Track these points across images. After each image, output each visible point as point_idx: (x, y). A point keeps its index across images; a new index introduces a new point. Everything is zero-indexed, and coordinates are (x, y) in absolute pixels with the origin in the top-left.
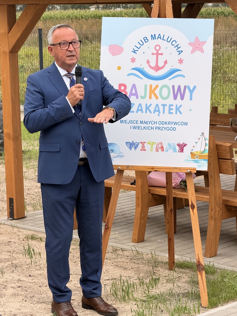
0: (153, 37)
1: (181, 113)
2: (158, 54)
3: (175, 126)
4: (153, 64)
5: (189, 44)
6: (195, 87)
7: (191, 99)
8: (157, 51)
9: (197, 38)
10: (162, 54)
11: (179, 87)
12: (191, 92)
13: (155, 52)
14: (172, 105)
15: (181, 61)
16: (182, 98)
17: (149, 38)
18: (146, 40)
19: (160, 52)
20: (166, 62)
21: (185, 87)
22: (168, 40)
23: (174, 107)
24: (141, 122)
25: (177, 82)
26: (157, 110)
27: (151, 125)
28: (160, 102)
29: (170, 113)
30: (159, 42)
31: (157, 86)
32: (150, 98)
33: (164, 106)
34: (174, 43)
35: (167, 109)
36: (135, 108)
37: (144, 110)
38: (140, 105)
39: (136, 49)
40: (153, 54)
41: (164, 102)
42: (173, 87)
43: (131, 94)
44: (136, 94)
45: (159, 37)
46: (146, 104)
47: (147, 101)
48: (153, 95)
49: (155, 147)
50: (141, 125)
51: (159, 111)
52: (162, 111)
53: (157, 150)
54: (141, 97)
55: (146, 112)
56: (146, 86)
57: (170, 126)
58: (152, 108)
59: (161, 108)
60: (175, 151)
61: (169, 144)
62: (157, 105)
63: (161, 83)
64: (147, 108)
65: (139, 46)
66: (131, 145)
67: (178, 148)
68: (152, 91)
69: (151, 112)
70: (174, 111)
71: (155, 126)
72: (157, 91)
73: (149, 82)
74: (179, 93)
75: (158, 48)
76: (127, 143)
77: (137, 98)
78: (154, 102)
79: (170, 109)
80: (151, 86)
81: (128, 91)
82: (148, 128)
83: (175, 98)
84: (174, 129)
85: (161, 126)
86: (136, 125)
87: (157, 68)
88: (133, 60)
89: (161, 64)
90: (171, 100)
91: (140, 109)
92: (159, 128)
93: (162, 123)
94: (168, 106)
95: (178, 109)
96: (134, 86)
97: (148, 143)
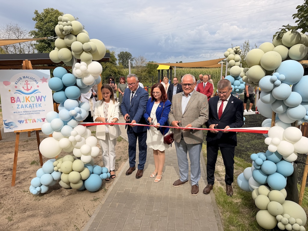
0: (24, 77)
1: (41, 107)
2: (27, 84)
3: (39, 112)
4: (26, 88)
5: (41, 79)
6: (46, 96)
7: (45, 101)
8: (27, 83)
9: (44, 77)
10: (29, 84)
11: (39, 96)
12: (44, 98)
13: (26, 83)
15: (38, 86)
16: (41, 101)
17: (22, 78)
20: (31, 87)
21: (41, 96)
22: (31, 78)
23: (38, 105)
24: (24, 112)
25: (38, 95)
26: (30, 106)
27: (28, 113)
28: (31, 103)
29: (36, 107)
30: (27, 79)
31: (29, 97)
32: (27, 102)
33: (33, 104)
34: (34, 79)
35: (35, 105)
36: (20, 107)
37: (24, 107)
38: (22, 105)
39: (16, 82)
40: (25, 84)
41: (33, 103)
42: (36, 97)
43: (17, 101)
44: (20, 101)
45: (27, 77)
46: (25, 105)
47: (25, 103)
48: (27, 101)
49: (31, 121)
50: (24, 113)
51: (31, 106)
52: (32, 107)
53: (33, 122)
54: (22, 102)
55: (25, 108)
56: (24, 97)
57: (37, 112)
58: (28, 106)
59: (32, 105)
60: (41, 121)
61: (38, 119)
62: (30, 104)
63: (30, 95)
64: (26, 106)
65: (18, 81)
66: (20, 122)
67: (42, 120)
68: (27, 99)
69: (28, 108)
70: (38, 106)
71: (30, 113)
72: (29, 99)
73: (25, 95)
74: (39, 99)
75: (27, 82)
76: (18, 121)
77: (20, 102)
78: (28, 103)
79: (36, 105)
80: (26, 97)
81: (16, 99)
82: (27, 114)
83: (38, 101)
84: (39, 113)
85: (33, 112)
86: (21, 113)
87: (28, 90)
88: (16, 87)
89: (29, 88)
90: (36, 102)
91: (22, 106)
92: (32, 113)
93: (33, 111)
94: (35, 104)
95: (40, 105)
96: (18, 98)
97: (29, 120)
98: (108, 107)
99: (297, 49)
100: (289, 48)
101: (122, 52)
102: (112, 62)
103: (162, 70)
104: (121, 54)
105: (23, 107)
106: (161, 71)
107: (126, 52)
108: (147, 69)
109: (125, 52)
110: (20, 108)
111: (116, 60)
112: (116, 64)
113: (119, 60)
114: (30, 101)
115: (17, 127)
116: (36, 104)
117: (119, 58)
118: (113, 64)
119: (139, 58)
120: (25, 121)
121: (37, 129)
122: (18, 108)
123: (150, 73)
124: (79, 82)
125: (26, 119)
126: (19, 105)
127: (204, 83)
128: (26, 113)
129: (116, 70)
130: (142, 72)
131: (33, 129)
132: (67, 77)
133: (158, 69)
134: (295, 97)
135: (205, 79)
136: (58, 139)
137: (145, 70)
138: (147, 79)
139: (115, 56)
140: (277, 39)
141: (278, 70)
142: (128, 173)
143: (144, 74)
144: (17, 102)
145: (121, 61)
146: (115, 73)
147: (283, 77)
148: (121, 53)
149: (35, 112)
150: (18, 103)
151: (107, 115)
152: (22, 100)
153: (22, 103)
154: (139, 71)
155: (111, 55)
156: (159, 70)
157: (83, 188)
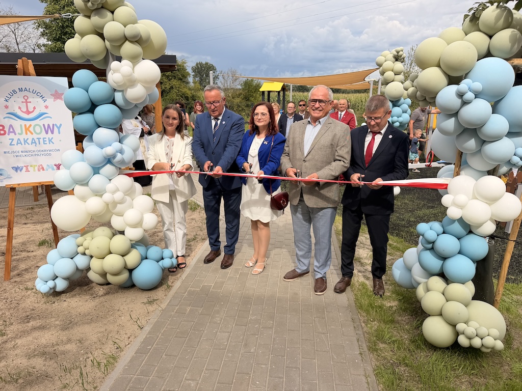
0: (21, 90)
1: (53, 143)
2: (27, 102)
3: (50, 152)
4: (25, 110)
5: (51, 95)
6: (61, 125)
7: (59, 133)
8: (26, 100)
9: (56, 91)
10: (30, 102)
11: (49, 125)
12: (59, 128)
13: (24, 101)
14: (46, 138)
15: (46, 107)
16: (52, 132)
17: (17, 90)
18: (14, 91)
19: (28, 101)
20: (34, 108)
21: (53, 125)
22: (34, 92)
23: (47, 140)
24: (22, 152)
25: (46, 122)
26: (33, 142)
27: (30, 153)
28: (35, 136)
29: (44, 144)
30: (26, 93)
31: (30, 125)
32: (26, 134)
33: (39, 139)
34: (38, 94)
35: (41, 141)
36: (15, 142)
37: (23, 143)
38: (19, 139)
39: (7, 99)
40: (22, 102)
41: (39, 136)
42: (44, 125)
43: (10, 132)
44: (14, 132)
45: (26, 90)
46: (24, 139)
47: (24, 136)
48: (28, 132)
49: (36, 168)
50: (22, 154)
51: (35, 143)
52: (37, 143)
53: (39, 170)
54: (19, 134)
55: (25, 144)
56: (21, 125)
57: (46, 153)
58: (29, 141)
59: (37, 141)
60: (53, 169)
61: (48, 165)
62: (33, 139)
63: (33, 123)
64: (25, 141)
65: (10, 96)
66: (16, 169)
67: (55, 167)
68: (27, 129)
69: (29, 144)
70: (47, 142)
71: (34, 153)
72: (31, 129)
73: (23, 123)
74: (49, 129)
75: (26, 98)
76: (13, 168)
77: (15, 134)
78: (30, 137)
79: (44, 141)
80: (25, 125)
81: (6, 129)
82: (28, 156)
83: (47, 133)
84: (50, 155)
85: (39, 153)
86: (18, 154)
87: (28, 112)
88: (7, 107)
89: (31, 109)
90: (43, 134)
91: (19, 142)
92: (38, 155)
93: (39, 151)
94: (42, 139)
95: (50, 141)
96: (11, 126)
97: (31, 166)
98: (173, 145)
99: (504, 37)
100: (490, 37)
101: (198, 62)
102: (181, 79)
103: (269, 92)
104: (198, 66)
105: (21, 143)
106: (266, 94)
107: (207, 64)
108: (243, 93)
109: (204, 63)
110: (16, 144)
111: (189, 74)
112: (188, 83)
113: (195, 76)
114: (33, 132)
115: (11, 177)
116: (44, 138)
117: (193, 74)
118: (184, 82)
119: (229, 73)
120: (24, 168)
121: (46, 182)
122: (11, 145)
123: (248, 100)
124: (118, 97)
125: (26, 165)
126: (13, 139)
127: (339, 113)
128: (25, 154)
129: (189, 93)
130: (233, 98)
131: (40, 183)
132: (98, 88)
133: (261, 90)
134: (498, 123)
135: (342, 106)
136: (83, 199)
137: (240, 94)
138: (243, 109)
139: (187, 68)
140: (470, 21)
141: (471, 74)
142: (208, 260)
143: (237, 100)
144: (9, 135)
145: (197, 79)
146: (187, 98)
147: (478, 86)
148: (197, 64)
149: (42, 153)
150: (12, 135)
151: (172, 159)
152: (18, 130)
153: (18, 136)
154: (229, 96)
155: (180, 66)
156: (263, 92)
157: (129, 284)
